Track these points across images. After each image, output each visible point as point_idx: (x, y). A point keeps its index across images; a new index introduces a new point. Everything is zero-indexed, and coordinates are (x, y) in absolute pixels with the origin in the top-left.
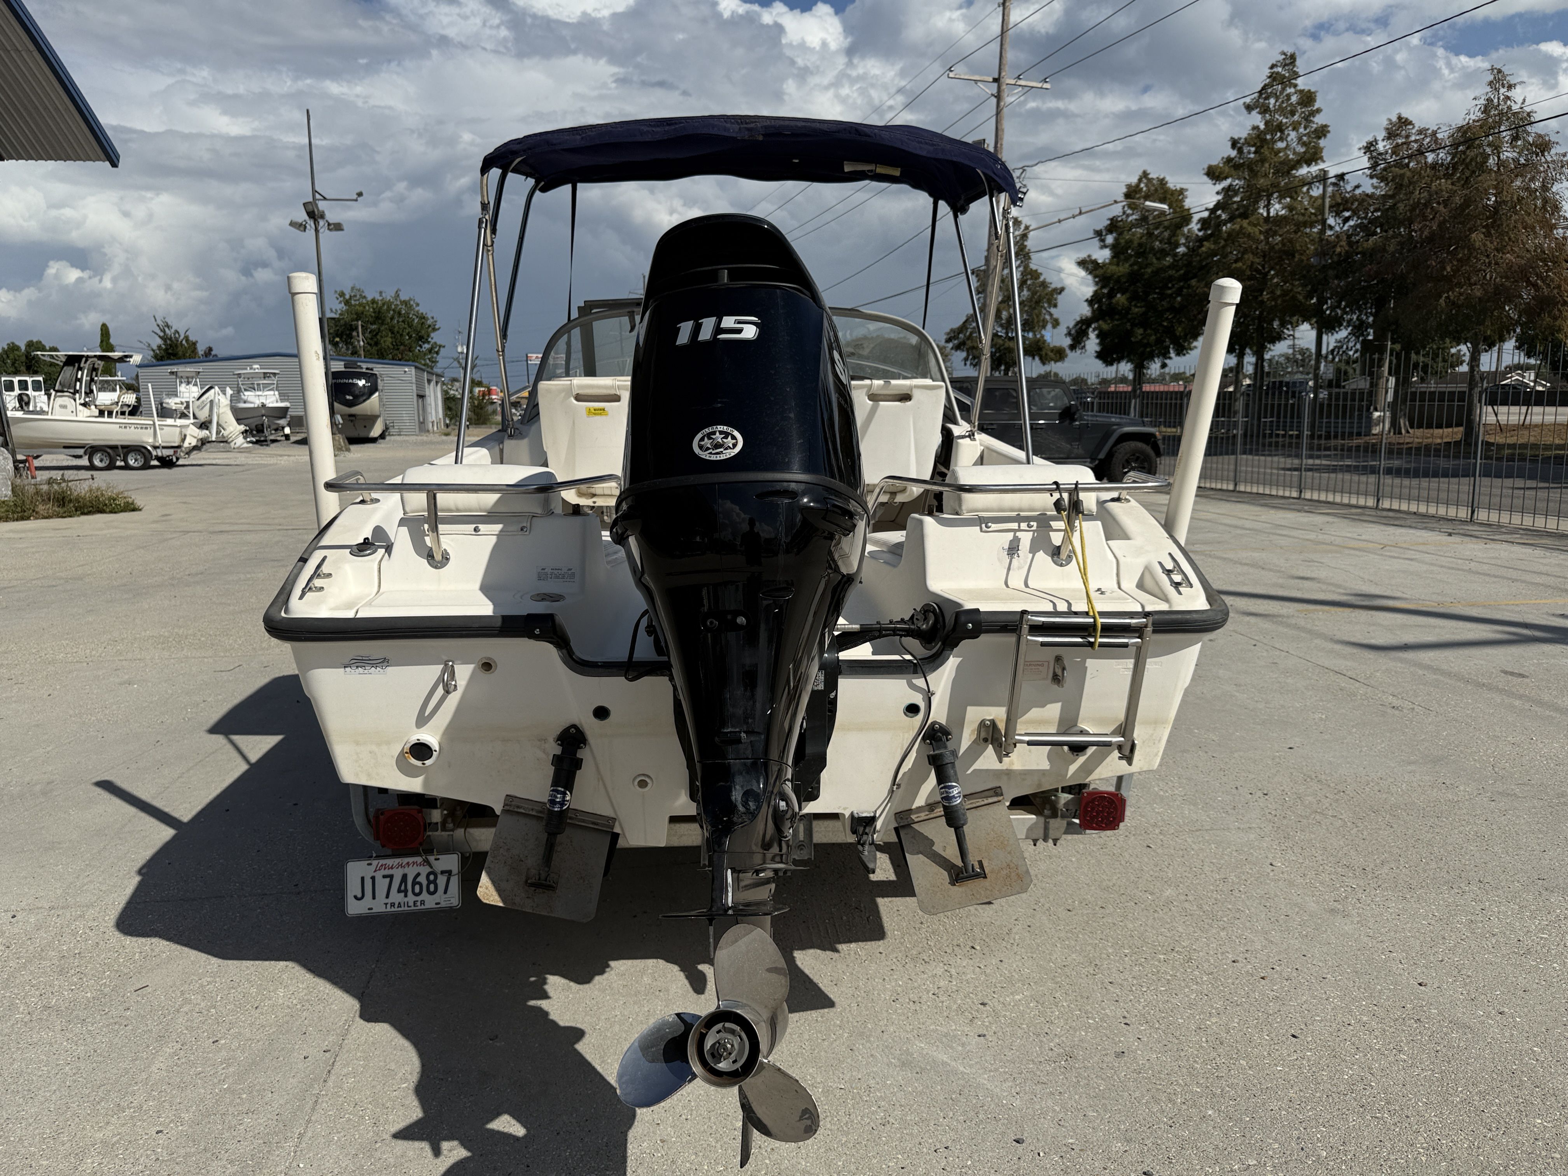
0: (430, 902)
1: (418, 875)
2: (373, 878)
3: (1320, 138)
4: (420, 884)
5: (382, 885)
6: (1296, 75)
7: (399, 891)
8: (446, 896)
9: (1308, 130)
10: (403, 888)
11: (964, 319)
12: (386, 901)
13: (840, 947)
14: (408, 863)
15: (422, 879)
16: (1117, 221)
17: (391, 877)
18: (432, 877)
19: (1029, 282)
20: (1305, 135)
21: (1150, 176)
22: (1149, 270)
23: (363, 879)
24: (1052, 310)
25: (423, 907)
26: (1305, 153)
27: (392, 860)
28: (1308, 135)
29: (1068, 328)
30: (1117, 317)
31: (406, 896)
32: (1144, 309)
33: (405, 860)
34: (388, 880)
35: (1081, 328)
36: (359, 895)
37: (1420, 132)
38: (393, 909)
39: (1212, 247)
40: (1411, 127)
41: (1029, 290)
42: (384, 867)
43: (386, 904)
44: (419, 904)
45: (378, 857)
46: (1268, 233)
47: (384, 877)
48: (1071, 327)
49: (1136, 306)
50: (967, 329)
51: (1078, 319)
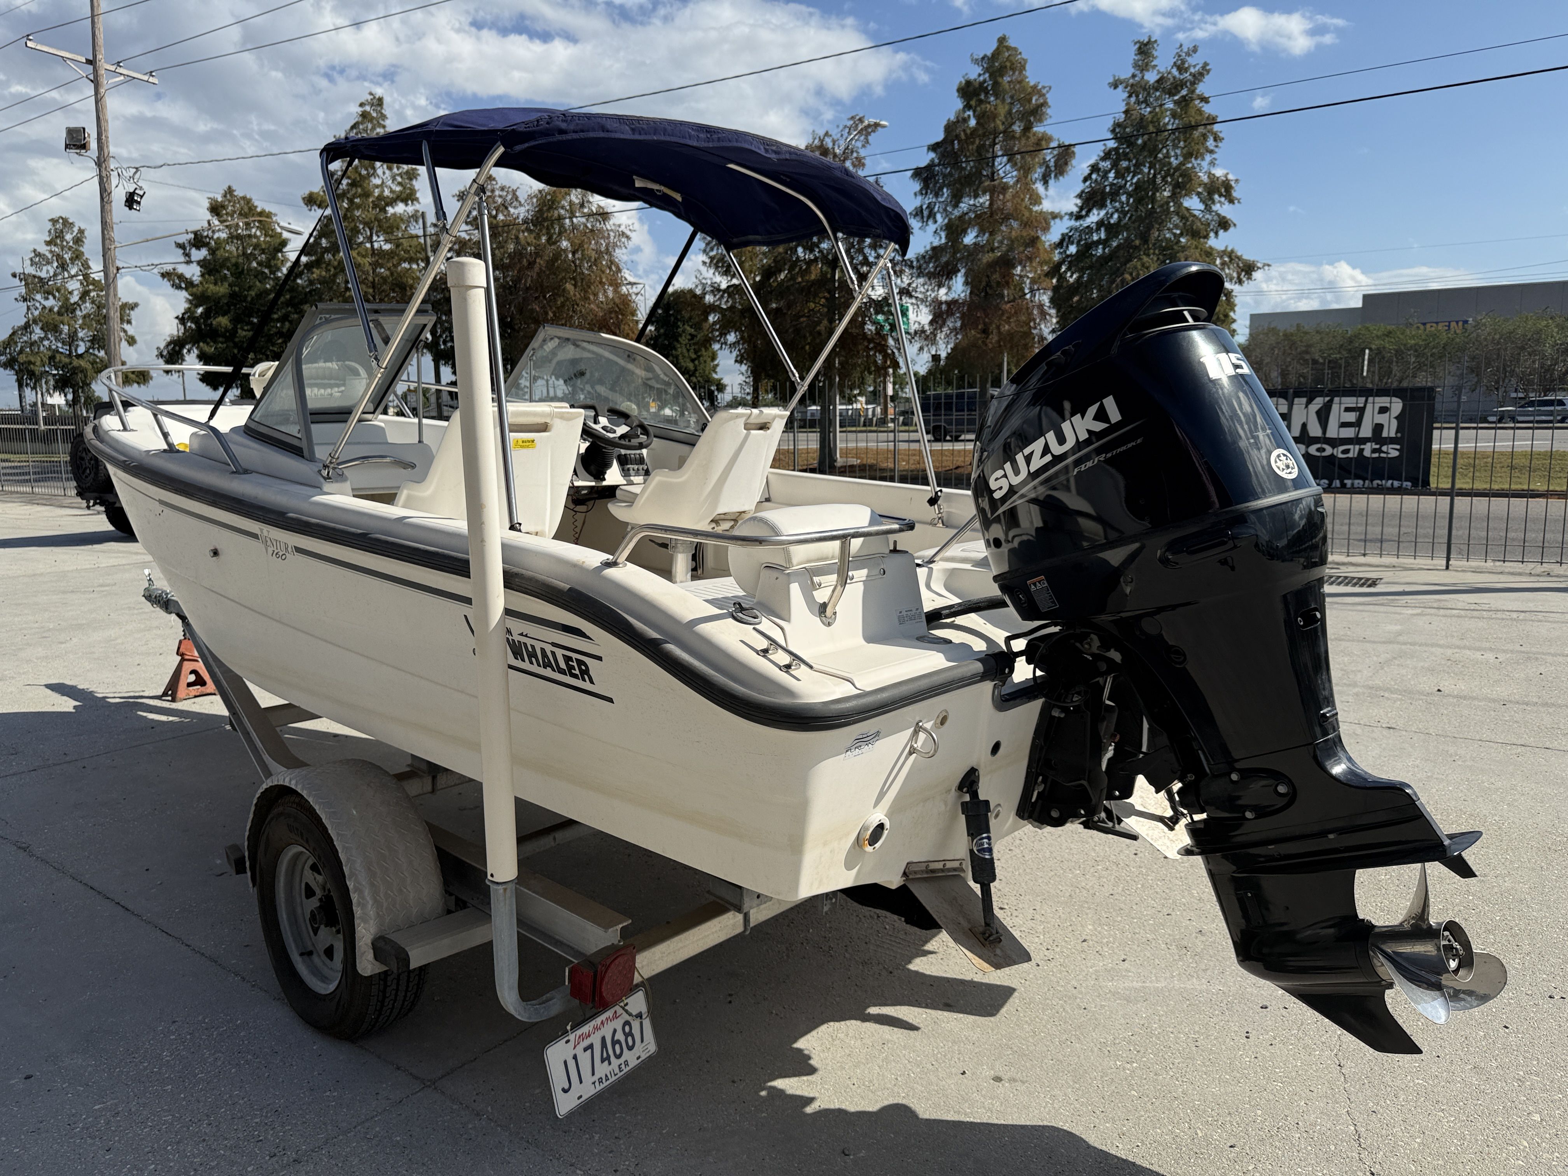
0: (632, 1059)
1: (615, 1031)
2: (575, 1057)
3: (411, 179)
4: (619, 1042)
5: (585, 1059)
6: (384, 117)
7: (603, 1061)
8: (644, 1044)
9: (400, 171)
10: (605, 1055)
11: (11, 331)
12: (596, 1078)
13: (929, 947)
14: (602, 1023)
15: (620, 1036)
16: (202, 236)
17: (591, 1047)
18: (627, 1029)
19: (92, 294)
20: (398, 175)
21: (235, 193)
22: (253, 293)
23: (565, 1062)
24: (126, 326)
25: (628, 1069)
26: (401, 192)
27: (587, 1026)
28: (400, 175)
29: (158, 348)
30: (221, 339)
31: (610, 1064)
32: (251, 333)
33: (598, 1021)
34: (589, 1051)
35: (173, 349)
36: (566, 1087)
37: (502, 189)
38: (602, 1086)
39: (324, 273)
40: (494, 183)
41: (93, 302)
42: (583, 1037)
43: (594, 1083)
44: (623, 1066)
45: (575, 1027)
46: (375, 265)
47: (585, 1050)
48: (162, 347)
49: (242, 329)
50: (16, 343)
51: (169, 339)
